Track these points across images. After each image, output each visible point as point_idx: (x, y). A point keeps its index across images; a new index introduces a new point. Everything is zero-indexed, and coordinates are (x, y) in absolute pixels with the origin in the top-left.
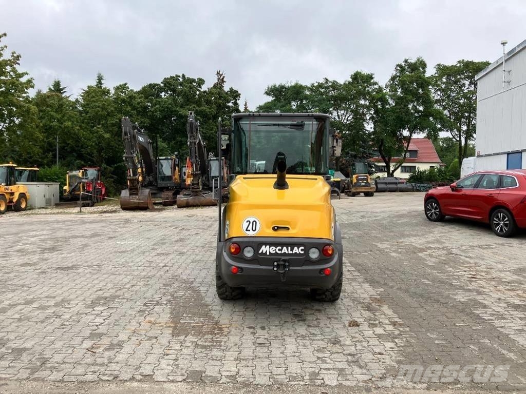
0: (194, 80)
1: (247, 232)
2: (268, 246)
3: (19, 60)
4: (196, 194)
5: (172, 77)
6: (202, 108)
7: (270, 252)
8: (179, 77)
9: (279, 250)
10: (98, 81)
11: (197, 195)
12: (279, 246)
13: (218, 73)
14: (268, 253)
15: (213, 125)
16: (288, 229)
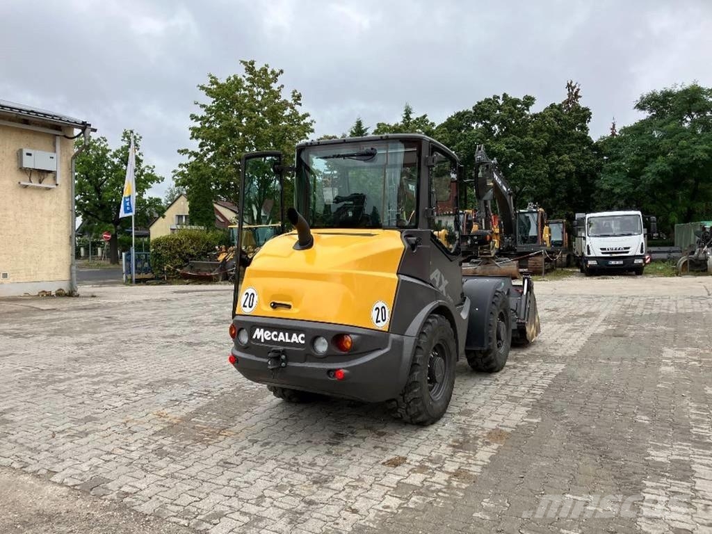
0: (517, 101)
1: (244, 308)
2: (262, 330)
3: (300, 100)
4: (486, 262)
5: (487, 101)
6: (526, 139)
7: (264, 339)
8: (498, 97)
9: (275, 336)
10: (405, 116)
11: (488, 263)
12: (275, 331)
13: (569, 86)
14: (263, 340)
15: (543, 162)
16: (289, 307)
